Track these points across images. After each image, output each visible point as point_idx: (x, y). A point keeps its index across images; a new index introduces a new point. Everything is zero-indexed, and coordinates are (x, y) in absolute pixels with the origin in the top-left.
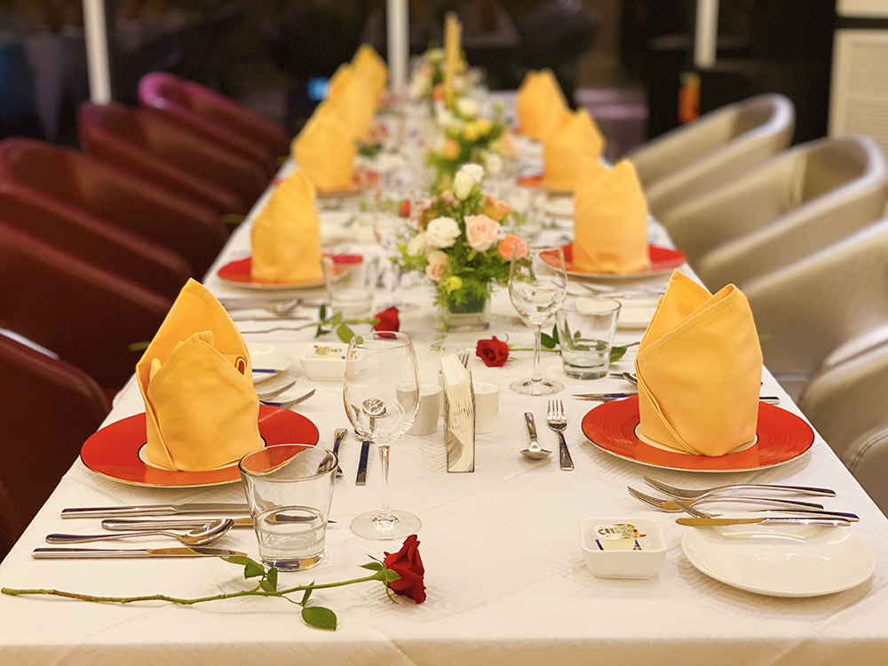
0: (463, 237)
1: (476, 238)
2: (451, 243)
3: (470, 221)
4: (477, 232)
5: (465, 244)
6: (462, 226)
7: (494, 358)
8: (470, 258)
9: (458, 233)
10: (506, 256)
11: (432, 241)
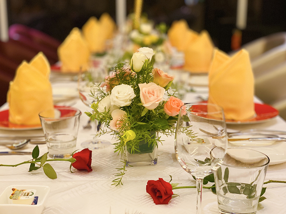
0: (137, 99)
1: (147, 100)
2: (128, 103)
3: (143, 87)
4: (148, 95)
5: (139, 104)
6: (137, 91)
7: (161, 197)
8: (143, 114)
9: (134, 96)
10: (170, 113)
11: (114, 102)
